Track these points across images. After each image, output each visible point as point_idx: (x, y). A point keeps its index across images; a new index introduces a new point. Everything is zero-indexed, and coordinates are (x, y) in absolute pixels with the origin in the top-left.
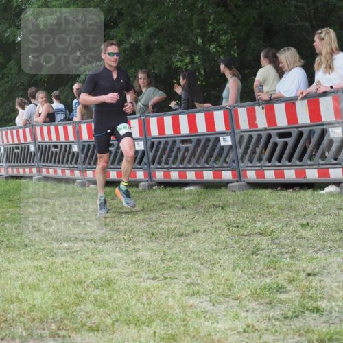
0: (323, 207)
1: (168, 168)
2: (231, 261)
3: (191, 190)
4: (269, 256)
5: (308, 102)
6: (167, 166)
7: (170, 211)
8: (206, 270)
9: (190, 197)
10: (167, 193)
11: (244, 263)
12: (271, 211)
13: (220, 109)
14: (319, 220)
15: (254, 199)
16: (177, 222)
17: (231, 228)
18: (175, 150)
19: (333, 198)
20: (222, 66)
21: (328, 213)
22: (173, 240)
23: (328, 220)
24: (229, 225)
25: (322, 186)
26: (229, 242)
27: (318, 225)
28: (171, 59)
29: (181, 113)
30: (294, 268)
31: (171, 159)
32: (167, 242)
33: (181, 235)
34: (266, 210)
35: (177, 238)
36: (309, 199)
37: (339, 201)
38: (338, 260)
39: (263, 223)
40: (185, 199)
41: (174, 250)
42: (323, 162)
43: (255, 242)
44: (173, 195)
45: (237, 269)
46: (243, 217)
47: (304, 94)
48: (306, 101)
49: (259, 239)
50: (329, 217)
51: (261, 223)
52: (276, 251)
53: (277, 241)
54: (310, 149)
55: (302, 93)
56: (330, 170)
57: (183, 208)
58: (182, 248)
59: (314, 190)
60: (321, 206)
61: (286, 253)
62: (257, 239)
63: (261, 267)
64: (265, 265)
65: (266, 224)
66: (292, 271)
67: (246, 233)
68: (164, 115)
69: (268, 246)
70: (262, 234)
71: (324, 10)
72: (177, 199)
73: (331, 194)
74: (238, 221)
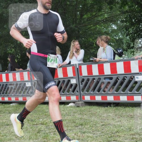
0: (68, 112)
1: (4, 96)
2: (28, 136)
3: (13, 105)
4: (44, 134)
5: (62, 69)
6: (3, 95)
7: (4, 114)
8: (17, 140)
9: (12, 108)
10: (3, 107)
11: (34, 137)
12: (46, 114)
13: (26, 71)
14: (66, 118)
15: (39, 109)
16: (7, 119)
17: (29, 122)
18: (7, 88)
19: (72, 108)
20: (27, 53)
21: (70, 115)
22: (4, 127)
23: (70, 118)
24: (28, 121)
25: (68, 103)
26: (28, 128)
27: (65, 120)
28: (6, 49)
29: (9, 73)
30: (55, 139)
31: (5, 92)
32: (2, 128)
33: (8, 125)
34: (44, 114)
35: (6, 126)
36: (62, 109)
37: (74, 110)
38: (73, 135)
39: (43, 120)
40: (11, 109)
41: (4, 132)
42: (68, 93)
43: (39, 128)
44: (5, 107)
45: (31, 140)
46: (34, 117)
47: (60, 66)
48: (62, 68)
49: (41, 126)
50: (70, 116)
51: (42, 119)
52: (47, 131)
53: (48, 127)
54: (63, 88)
55: (59, 65)
56: (71, 97)
57: (9, 113)
58: (8, 131)
59: (64, 105)
60: (67, 112)
61: (52, 132)
62: (40, 126)
63: (41, 139)
64: (42, 138)
65: (44, 120)
66: (54, 140)
67: (35, 124)
68: (2, 73)
69: (44, 129)
70: (42, 124)
71: (70, 31)
72: (7, 109)
73: (71, 107)
74: (33, 119)
